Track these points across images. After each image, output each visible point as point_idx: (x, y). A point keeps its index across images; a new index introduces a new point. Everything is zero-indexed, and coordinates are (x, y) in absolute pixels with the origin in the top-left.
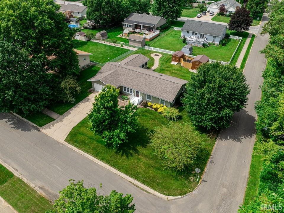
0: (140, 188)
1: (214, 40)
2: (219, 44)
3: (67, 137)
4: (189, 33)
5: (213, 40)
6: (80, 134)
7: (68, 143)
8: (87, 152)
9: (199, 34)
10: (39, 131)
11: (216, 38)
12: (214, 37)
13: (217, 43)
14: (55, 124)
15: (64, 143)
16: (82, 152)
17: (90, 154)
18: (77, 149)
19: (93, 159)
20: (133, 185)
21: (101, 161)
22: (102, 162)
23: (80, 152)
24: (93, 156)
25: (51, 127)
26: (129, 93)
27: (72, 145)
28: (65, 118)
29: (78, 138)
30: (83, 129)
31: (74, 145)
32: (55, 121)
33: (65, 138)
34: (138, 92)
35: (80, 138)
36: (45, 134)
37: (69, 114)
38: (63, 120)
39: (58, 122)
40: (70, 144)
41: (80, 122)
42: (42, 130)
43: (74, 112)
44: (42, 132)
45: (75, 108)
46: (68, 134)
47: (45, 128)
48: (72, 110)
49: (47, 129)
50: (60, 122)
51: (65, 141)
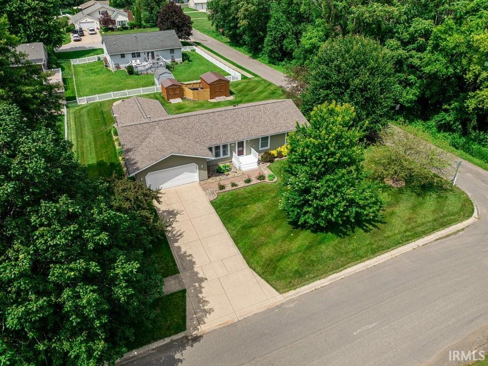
0: (452, 234)
1: (173, 57)
3: (271, 285)
4: (124, 57)
5: (170, 57)
6: (278, 261)
7: (295, 289)
8: (343, 266)
9: (145, 52)
10: (196, 339)
13: (179, 60)
14: (200, 296)
15: (288, 297)
16: (335, 275)
17: (349, 265)
18: (322, 281)
19: (366, 266)
20: (444, 240)
21: (376, 256)
22: (379, 255)
23: (335, 278)
24: (359, 263)
25: (206, 307)
26: (222, 156)
27: (304, 285)
28: (195, 270)
29: (290, 267)
30: (267, 252)
31: (307, 282)
32: (188, 291)
33: (274, 290)
34: (241, 144)
35: (292, 264)
36: (224, 327)
37: (188, 258)
38: (200, 276)
39: (201, 287)
40: (300, 287)
41: (237, 248)
42: (198, 329)
43: (190, 248)
44: (208, 333)
45: (177, 241)
46: (263, 281)
47: (200, 321)
48: (179, 248)
49: (205, 320)
50: (203, 284)
51: (281, 293)
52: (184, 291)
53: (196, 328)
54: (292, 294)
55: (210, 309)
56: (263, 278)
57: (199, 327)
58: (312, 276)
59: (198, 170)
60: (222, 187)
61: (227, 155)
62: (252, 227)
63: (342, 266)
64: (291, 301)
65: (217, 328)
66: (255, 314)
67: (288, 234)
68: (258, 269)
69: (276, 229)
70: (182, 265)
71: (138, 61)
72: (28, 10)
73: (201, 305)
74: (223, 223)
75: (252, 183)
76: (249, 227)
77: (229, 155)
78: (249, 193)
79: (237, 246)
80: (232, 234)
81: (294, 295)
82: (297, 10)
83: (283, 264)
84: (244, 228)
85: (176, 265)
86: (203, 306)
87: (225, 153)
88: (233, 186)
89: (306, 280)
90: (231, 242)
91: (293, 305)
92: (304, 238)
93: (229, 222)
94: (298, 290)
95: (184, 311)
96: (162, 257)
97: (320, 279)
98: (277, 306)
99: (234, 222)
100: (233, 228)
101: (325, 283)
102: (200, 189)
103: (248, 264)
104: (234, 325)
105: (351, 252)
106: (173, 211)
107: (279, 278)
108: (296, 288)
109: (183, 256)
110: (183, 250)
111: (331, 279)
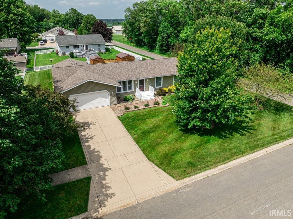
1: (99, 49)
2: (106, 52)
3: (168, 173)
4: (69, 48)
6: (173, 155)
7: (189, 177)
9: (82, 45)
11: (101, 45)
12: (99, 45)
13: (103, 51)
14: (104, 182)
15: (183, 183)
16: (223, 166)
17: (233, 158)
18: (213, 170)
19: (247, 159)
21: (255, 152)
22: (257, 151)
23: (223, 169)
24: (241, 157)
25: (108, 192)
26: (128, 91)
27: (197, 173)
28: (101, 162)
29: (184, 160)
30: (163, 149)
31: (200, 171)
32: (93, 178)
33: (171, 178)
34: (142, 82)
35: (185, 157)
36: (124, 209)
37: (96, 154)
38: (104, 166)
39: (105, 175)
40: (194, 175)
41: (138, 146)
42: (98, 212)
43: (98, 146)
44: (109, 214)
45: (88, 141)
46: (160, 170)
47: (101, 204)
48: (89, 146)
49: (106, 203)
50: (107, 173)
51: (177, 180)
52: (89, 178)
53: (96, 211)
54: (187, 181)
55: (112, 194)
56: (160, 168)
57: (100, 209)
58: (204, 166)
59: (109, 96)
60: (127, 109)
61: (132, 90)
62: (151, 132)
63: (228, 159)
64: (187, 186)
65: (117, 210)
66: (154, 198)
67: (180, 137)
68: (156, 161)
69: (169, 134)
70: (90, 158)
71: (77, 51)
72: (11, 21)
73: (104, 190)
74: (127, 130)
75: (150, 106)
76: (148, 132)
77: (133, 90)
78: (148, 112)
79: (138, 144)
80: (134, 137)
81: (189, 181)
82: (177, 20)
83: (177, 157)
84: (143, 133)
85: (85, 158)
86: (106, 191)
87: (130, 88)
88: (135, 108)
89: (199, 170)
90: (133, 142)
91: (188, 190)
92: (193, 139)
93: (132, 129)
94: (192, 177)
95: (88, 194)
96: (74, 153)
97: (210, 169)
98: (174, 191)
99: (136, 129)
100: (135, 133)
101: (215, 171)
102: (111, 110)
103: (147, 158)
104: (134, 207)
105: (233, 149)
106: (88, 123)
107: (174, 168)
108: (191, 176)
109: (92, 153)
110: (92, 148)
111: (220, 169)
